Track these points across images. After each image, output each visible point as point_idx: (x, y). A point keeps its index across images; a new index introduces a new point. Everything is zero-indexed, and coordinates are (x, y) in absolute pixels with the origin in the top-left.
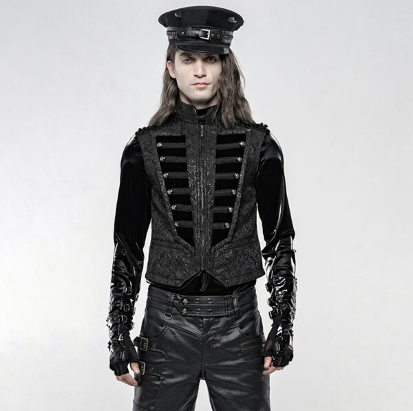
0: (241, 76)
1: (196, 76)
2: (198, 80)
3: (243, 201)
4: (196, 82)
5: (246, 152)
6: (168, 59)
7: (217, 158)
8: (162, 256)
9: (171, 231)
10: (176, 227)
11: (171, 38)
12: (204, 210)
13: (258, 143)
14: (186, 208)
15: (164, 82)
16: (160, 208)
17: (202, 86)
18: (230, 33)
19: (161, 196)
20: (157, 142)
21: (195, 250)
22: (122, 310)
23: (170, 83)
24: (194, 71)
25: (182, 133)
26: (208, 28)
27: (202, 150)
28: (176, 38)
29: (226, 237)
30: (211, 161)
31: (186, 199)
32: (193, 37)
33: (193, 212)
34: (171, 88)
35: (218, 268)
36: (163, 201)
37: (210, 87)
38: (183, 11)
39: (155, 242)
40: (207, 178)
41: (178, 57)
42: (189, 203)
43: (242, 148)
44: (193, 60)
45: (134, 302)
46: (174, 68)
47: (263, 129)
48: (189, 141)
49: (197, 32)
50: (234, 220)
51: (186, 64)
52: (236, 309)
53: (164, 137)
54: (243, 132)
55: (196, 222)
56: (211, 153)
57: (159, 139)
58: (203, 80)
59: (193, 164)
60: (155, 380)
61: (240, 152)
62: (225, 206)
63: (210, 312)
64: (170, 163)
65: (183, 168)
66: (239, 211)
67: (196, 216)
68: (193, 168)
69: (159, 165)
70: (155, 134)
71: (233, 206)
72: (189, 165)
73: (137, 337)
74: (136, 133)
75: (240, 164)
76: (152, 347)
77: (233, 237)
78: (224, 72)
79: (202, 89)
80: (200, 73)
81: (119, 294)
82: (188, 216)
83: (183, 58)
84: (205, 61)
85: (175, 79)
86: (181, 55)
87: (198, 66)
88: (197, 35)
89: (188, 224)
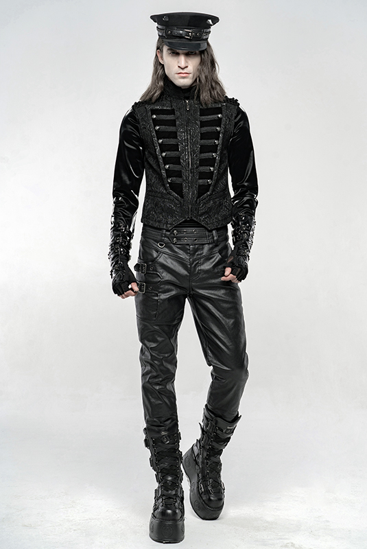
0: (216, 64)
1: (179, 67)
2: (181, 71)
3: (221, 162)
4: (179, 72)
5: (223, 123)
6: (158, 48)
7: (201, 127)
8: (156, 205)
9: (164, 185)
10: (169, 183)
12: (191, 169)
13: (232, 115)
14: (177, 167)
15: (154, 66)
16: (155, 167)
17: (184, 75)
18: (208, 30)
19: (156, 158)
20: (152, 115)
21: (184, 201)
22: (121, 245)
23: (159, 68)
24: (178, 62)
25: (172, 106)
26: (190, 29)
27: (188, 121)
28: (164, 35)
29: (208, 191)
30: (197, 129)
31: (177, 161)
32: (177, 36)
33: (183, 171)
34: (160, 72)
35: (201, 215)
36: (158, 161)
37: (191, 75)
38: (169, 15)
39: (150, 193)
40: (194, 144)
41: (165, 49)
42: (179, 163)
43: (220, 119)
44: (178, 54)
45: (130, 240)
46: (162, 57)
47: (234, 102)
48: (178, 113)
49: (181, 32)
50: (215, 177)
51: (172, 56)
53: (158, 109)
54: (220, 106)
55: (185, 178)
56: (196, 124)
57: (154, 112)
58: (185, 71)
59: (182, 132)
60: (154, 296)
61: (218, 122)
62: (207, 166)
63: (196, 240)
64: (163, 132)
65: (174, 135)
66: (218, 170)
67: (185, 174)
68: (182, 135)
69: (154, 134)
70: (149, 107)
71: (213, 166)
72: (178, 134)
73: (137, 264)
74: (133, 106)
75: (219, 133)
76: (149, 270)
77: (213, 191)
78: (202, 63)
79: (184, 78)
80: (183, 66)
81: (118, 233)
82: (179, 174)
83: (169, 52)
84: (187, 55)
85: (163, 65)
86: (168, 49)
87: (182, 60)
88: (181, 34)
89: (178, 180)
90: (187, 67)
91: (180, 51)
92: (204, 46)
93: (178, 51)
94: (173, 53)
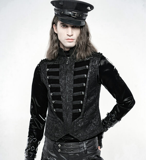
0: (90, 35)
1: (68, 35)
4: (68, 38)
10: (55, 112)
11: (56, 13)
14: (59, 102)
17: (71, 40)
18: (86, 14)
24: (67, 32)
26: (76, 11)
28: (59, 14)
29: (79, 116)
31: (59, 98)
32: (68, 15)
33: (63, 104)
37: (75, 41)
41: (59, 23)
44: (67, 27)
46: (56, 29)
49: (70, 13)
50: (84, 107)
51: (63, 28)
52: (85, 149)
55: (64, 109)
58: (71, 38)
62: (78, 100)
63: (72, 151)
64: (52, 79)
69: (47, 81)
70: (46, 64)
71: (83, 100)
79: (70, 42)
80: (70, 34)
82: (60, 106)
83: (61, 25)
84: (73, 27)
85: (57, 34)
86: (61, 24)
87: (69, 30)
88: (70, 15)
89: (60, 110)
90: (72, 35)
91: (68, 25)
92: (83, 23)
93: (67, 25)
94: (64, 26)
